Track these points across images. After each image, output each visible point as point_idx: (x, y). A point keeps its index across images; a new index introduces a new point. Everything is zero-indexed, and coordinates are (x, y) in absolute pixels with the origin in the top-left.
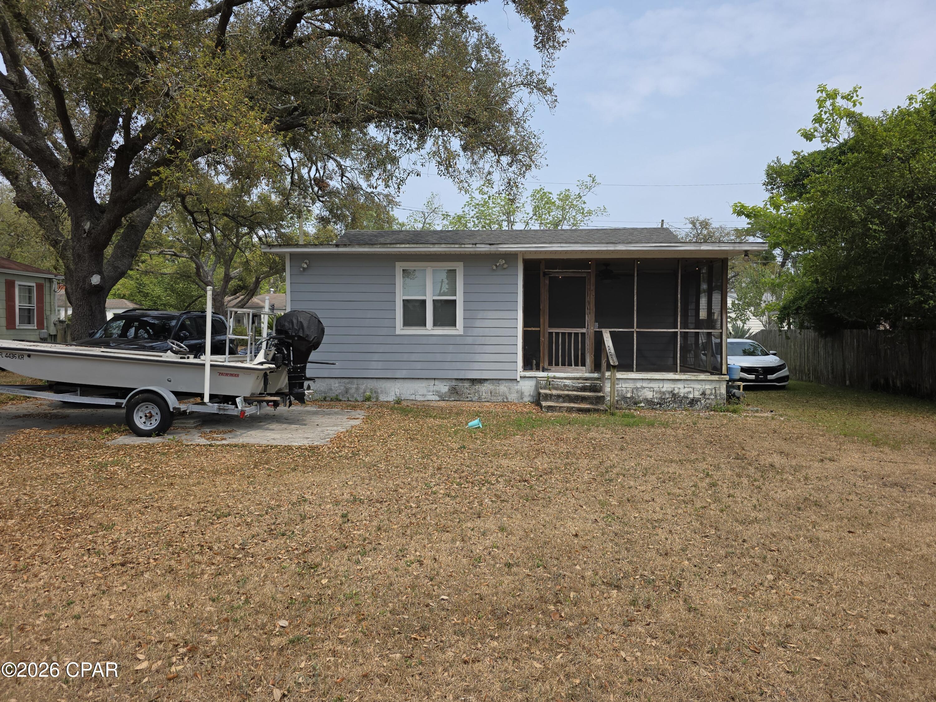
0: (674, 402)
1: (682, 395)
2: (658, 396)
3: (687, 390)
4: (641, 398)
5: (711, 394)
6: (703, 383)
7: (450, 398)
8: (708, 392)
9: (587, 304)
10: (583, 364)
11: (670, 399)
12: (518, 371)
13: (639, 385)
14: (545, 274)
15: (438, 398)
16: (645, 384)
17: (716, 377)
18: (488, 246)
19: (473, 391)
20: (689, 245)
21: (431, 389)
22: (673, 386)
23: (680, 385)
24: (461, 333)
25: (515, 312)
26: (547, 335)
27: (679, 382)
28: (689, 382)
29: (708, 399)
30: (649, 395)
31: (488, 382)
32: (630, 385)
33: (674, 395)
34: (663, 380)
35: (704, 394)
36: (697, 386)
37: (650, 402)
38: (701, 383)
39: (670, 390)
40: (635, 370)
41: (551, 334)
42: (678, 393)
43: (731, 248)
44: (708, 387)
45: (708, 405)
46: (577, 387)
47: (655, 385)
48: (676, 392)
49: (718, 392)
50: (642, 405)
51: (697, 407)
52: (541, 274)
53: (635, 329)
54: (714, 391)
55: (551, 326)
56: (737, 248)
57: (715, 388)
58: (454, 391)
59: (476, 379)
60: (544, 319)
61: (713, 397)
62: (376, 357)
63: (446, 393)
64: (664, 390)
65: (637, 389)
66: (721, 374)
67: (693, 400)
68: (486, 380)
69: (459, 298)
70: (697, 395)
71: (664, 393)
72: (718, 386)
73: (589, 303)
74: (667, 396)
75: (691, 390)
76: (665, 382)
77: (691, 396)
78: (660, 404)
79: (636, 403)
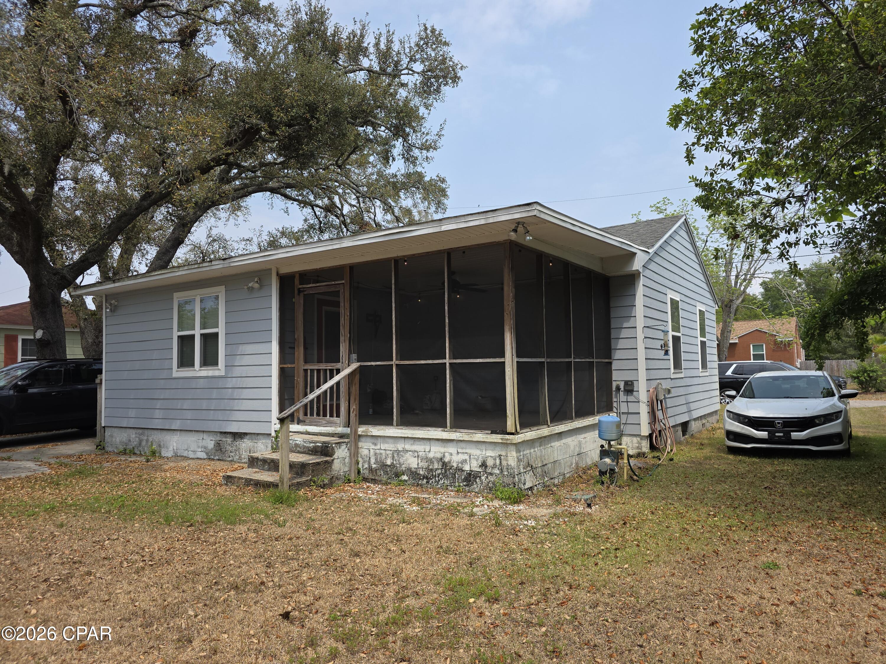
0: (445, 476)
1: (455, 465)
2: (424, 464)
3: (461, 457)
4: (403, 468)
5: (494, 466)
6: (483, 447)
7: (215, 456)
8: (490, 463)
9: (341, 328)
10: (338, 416)
11: (439, 471)
12: (273, 423)
13: (400, 446)
14: (300, 291)
15: (205, 457)
16: (408, 447)
17: (497, 438)
18: (222, 262)
19: (234, 448)
20: (425, 226)
21: (200, 445)
22: (442, 450)
23: (452, 449)
24: (223, 373)
25: (269, 344)
26: (302, 373)
27: (450, 444)
28: (463, 445)
29: (491, 474)
30: (413, 463)
31: (248, 437)
32: (390, 446)
33: (445, 464)
34: (429, 439)
35: (484, 465)
36: (475, 452)
37: (414, 474)
38: (480, 446)
39: (439, 456)
40: (395, 423)
41: (306, 371)
42: (450, 462)
43: (483, 222)
44: (490, 453)
45: (491, 485)
46: (308, 447)
47: (419, 447)
48: (446, 460)
49: (504, 463)
50: (405, 477)
51: (476, 487)
52: (296, 292)
53: (394, 362)
54: (498, 462)
55: (306, 362)
56: (491, 221)
57: (500, 456)
58: (219, 447)
59: (237, 433)
60: (300, 352)
61: (497, 471)
62: (159, 404)
63: (212, 449)
64: (431, 455)
65: (398, 452)
66: (505, 432)
67: (470, 474)
68: (246, 434)
69: (221, 330)
70: (474, 466)
71: (430, 461)
72: (503, 453)
73: (344, 327)
74: (436, 466)
75: (466, 457)
76: (433, 443)
77: (467, 468)
78: (427, 478)
79: (397, 475)
